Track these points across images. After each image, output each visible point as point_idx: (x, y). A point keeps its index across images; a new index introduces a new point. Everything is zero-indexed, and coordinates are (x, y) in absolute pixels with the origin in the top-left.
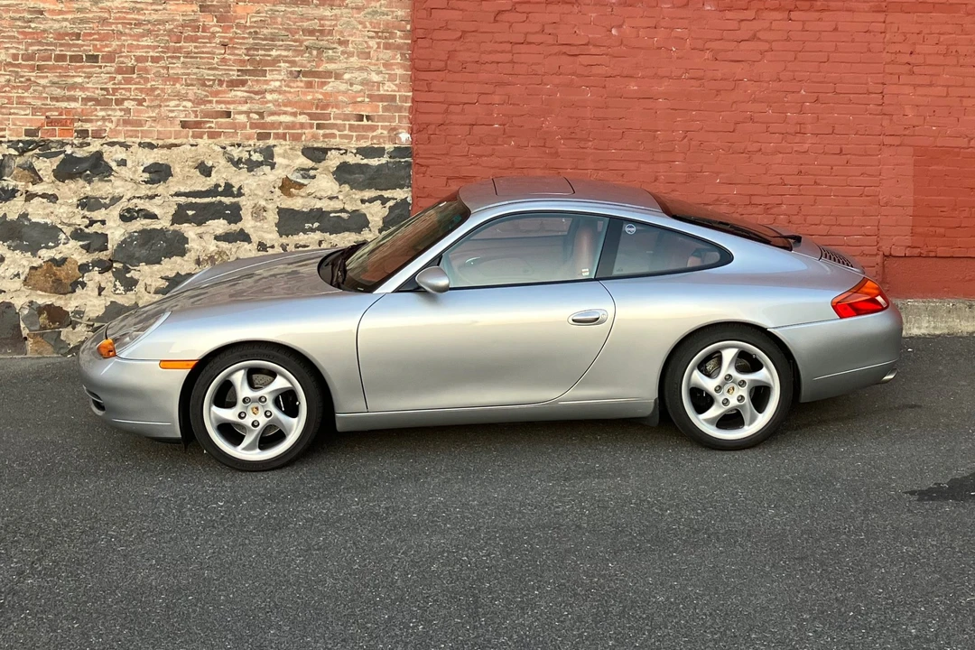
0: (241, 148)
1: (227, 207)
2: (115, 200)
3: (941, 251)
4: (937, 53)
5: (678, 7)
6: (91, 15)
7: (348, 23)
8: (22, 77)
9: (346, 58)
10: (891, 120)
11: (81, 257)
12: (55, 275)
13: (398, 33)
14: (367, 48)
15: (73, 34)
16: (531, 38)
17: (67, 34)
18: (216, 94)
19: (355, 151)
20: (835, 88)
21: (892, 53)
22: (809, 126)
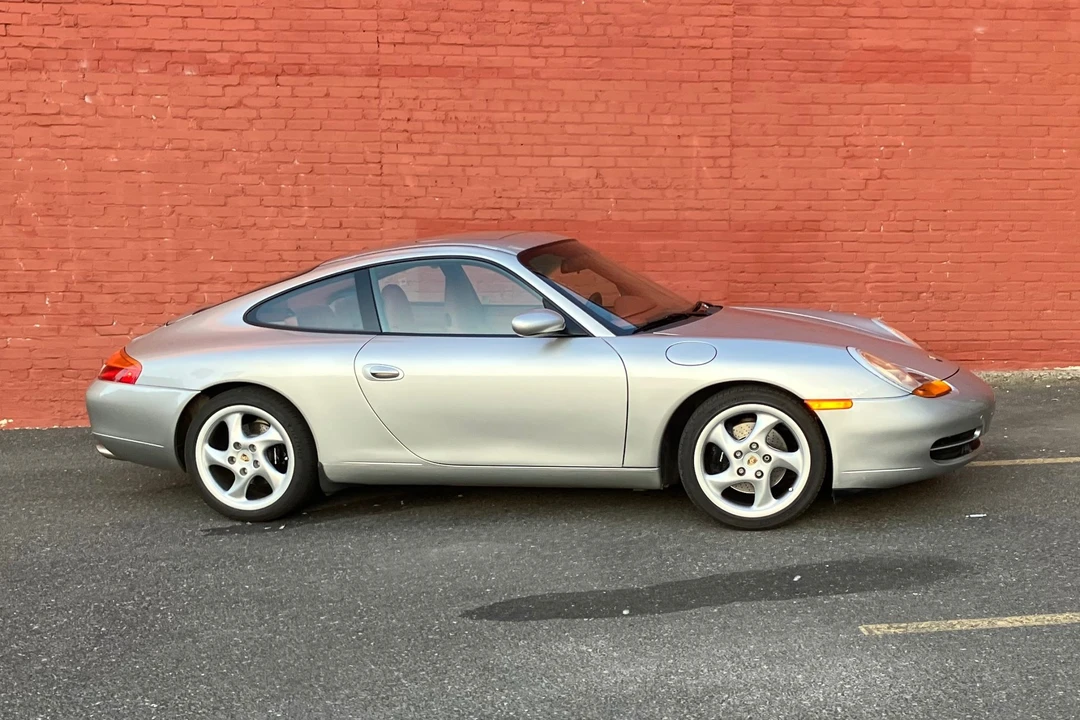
4: (436, 120)
5: (155, 73)
10: (391, 191)
20: (330, 158)
21: (388, 120)
22: (306, 199)
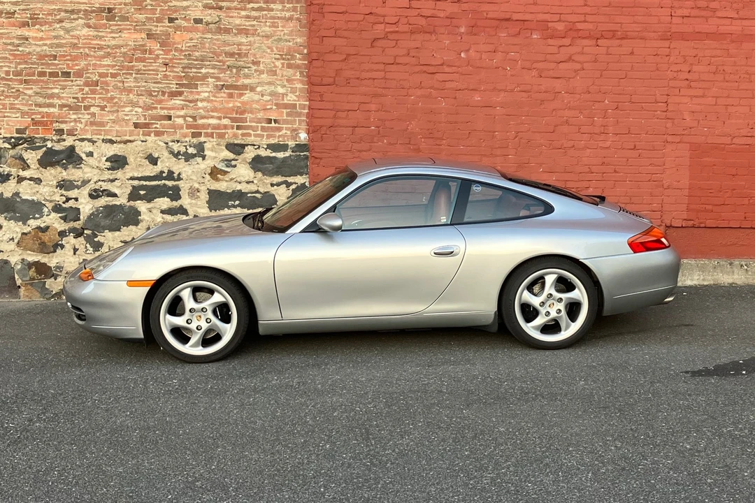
0: (179, 144)
1: (170, 188)
2: (85, 182)
3: (710, 223)
4: (709, 72)
5: (512, 36)
6: (64, 41)
7: (259, 48)
8: (14, 88)
9: (258, 75)
10: (673, 123)
11: (60, 226)
12: (41, 239)
13: (298, 56)
14: (274, 67)
15: (51, 56)
16: (399, 60)
17: (47, 56)
18: (160, 102)
19: (265, 147)
20: (631, 99)
21: (675, 72)
22: (611, 128)
